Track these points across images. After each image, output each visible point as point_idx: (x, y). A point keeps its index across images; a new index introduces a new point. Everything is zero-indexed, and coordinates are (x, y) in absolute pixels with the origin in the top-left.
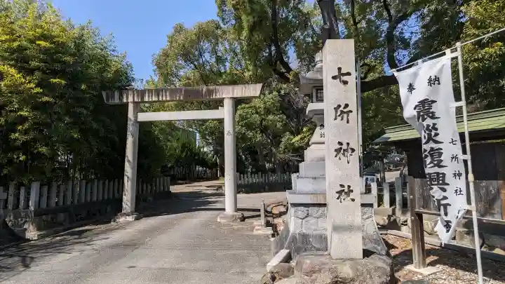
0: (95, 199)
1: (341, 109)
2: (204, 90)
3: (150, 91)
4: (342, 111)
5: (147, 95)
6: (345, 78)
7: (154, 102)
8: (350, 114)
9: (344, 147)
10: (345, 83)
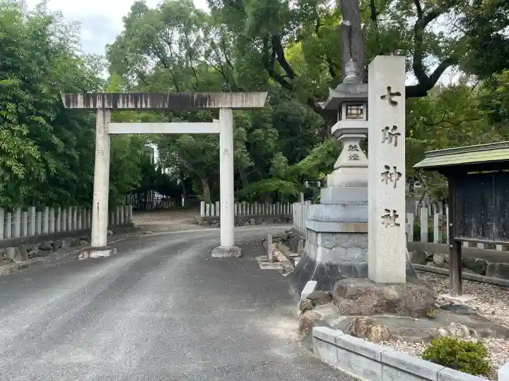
1: (390, 131)
2: (195, 97)
3: (125, 96)
4: (390, 134)
5: (121, 101)
6: (395, 99)
7: (130, 109)
8: (399, 137)
9: (392, 170)
10: (394, 103)
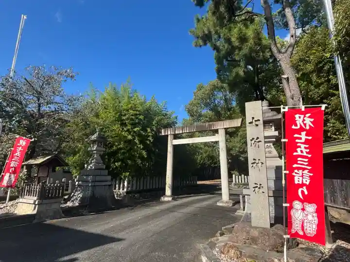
0: (154, 187)
4: (255, 141)
7: (181, 133)
8: (260, 143)
9: (257, 161)
10: (257, 125)
